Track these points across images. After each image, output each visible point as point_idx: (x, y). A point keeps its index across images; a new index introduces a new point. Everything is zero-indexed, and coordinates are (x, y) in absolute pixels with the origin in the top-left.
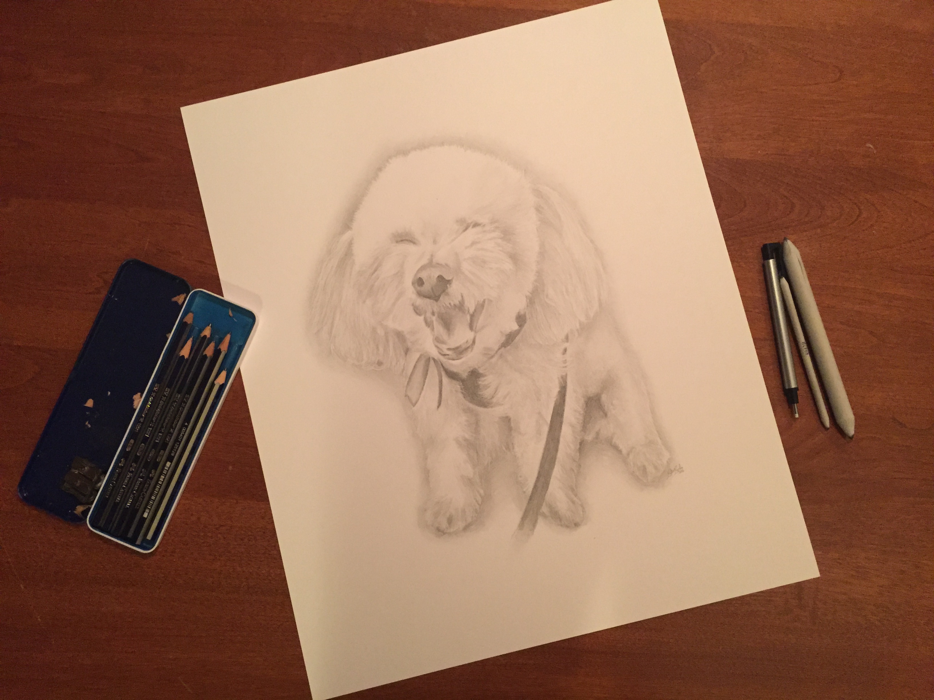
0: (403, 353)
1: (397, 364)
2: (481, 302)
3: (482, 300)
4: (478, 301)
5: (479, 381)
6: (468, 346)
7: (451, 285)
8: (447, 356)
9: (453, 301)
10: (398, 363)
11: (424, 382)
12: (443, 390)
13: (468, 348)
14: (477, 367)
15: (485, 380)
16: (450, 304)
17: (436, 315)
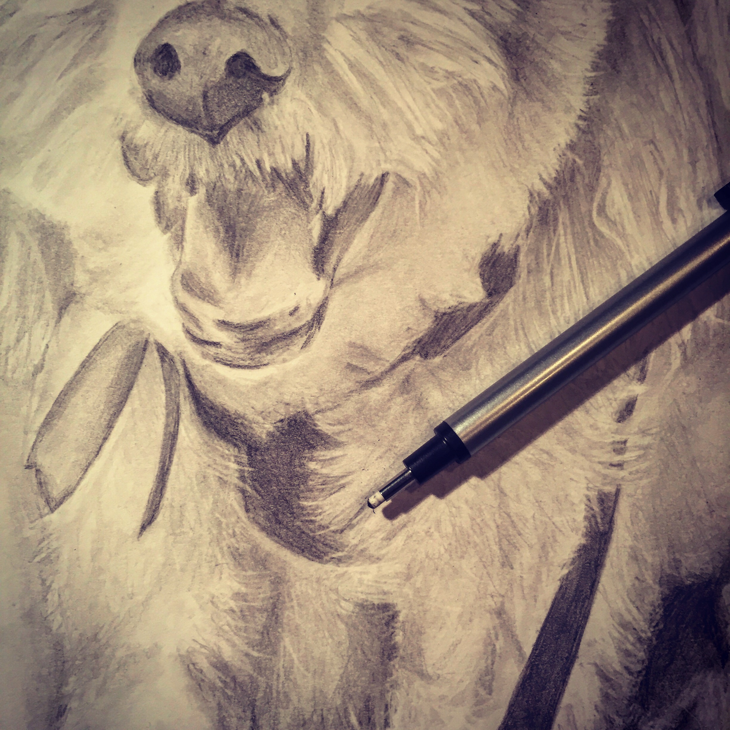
0: (50, 307)
1: (18, 341)
2: (372, 181)
3: (377, 174)
4: (362, 175)
5: (311, 460)
6: (297, 325)
7: (275, 97)
8: (212, 350)
9: (271, 154)
10: (25, 340)
11: (110, 427)
12: (173, 468)
13: (294, 332)
14: (310, 408)
15: (332, 459)
16: (259, 163)
17: (202, 191)
